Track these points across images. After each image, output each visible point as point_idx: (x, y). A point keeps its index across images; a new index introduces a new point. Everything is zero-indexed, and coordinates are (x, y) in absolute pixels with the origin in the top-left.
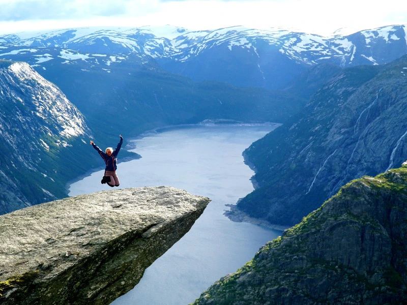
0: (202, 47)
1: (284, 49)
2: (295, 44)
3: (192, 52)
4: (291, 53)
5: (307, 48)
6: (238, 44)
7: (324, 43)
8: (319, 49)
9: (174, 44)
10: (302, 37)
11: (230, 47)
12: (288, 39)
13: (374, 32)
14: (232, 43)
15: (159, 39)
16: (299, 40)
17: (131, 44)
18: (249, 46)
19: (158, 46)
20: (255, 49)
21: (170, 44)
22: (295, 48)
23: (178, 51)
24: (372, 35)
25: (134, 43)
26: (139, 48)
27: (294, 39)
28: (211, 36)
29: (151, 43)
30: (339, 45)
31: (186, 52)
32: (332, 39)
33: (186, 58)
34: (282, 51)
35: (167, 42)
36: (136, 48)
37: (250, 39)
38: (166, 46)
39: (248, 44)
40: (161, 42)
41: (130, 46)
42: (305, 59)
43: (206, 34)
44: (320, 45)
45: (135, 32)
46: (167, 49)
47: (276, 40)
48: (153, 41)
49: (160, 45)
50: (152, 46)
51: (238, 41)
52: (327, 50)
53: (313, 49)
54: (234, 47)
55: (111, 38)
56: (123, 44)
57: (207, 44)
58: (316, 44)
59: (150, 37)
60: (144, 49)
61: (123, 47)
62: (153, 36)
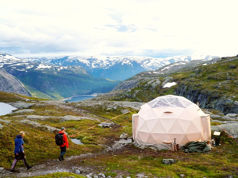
0: (113, 64)
1: (143, 65)
2: (148, 63)
3: (110, 66)
4: (146, 66)
5: (152, 65)
6: (126, 63)
7: (159, 63)
8: (157, 65)
9: (105, 62)
10: (151, 60)
11: (123, 64)
12: (145, 61)
13: (179, 58)
14: (124, 62)
15: (99, 60)
16: (150, 61)
17: (87, 62)
18: (130, 64)
19: (98, 63)
20: (132, 65)
21: (103, 62)
22: (147, 64)
23: (105, 65)
24: (178, 59)
25: (88, 62)
26: (90, 63)
27: (148, 61)
28: (118, 60)
29: (95, 62)
30: (165, 63)
31: (108, 65)
32: (163, 61)
33: (107, 68)
34: (142, 65)
35: (102, 61)
36: (89, 64)
37: (130, 61)
38: (101, 63)
39: (129, 63)
40: (99, 61)
41: (86, 63)
42: (151, 69)
43: (116, 58)
44: (158, 63)
45: (90, 58)
46: (101, 64)
47: (140, 61)
48: (96, 61)
49: (99, 63)
50: (95, 63)
51: (126, 62)
52: (160, 65)
53: (155, 65)
54: (124, 64)
55: (79, 60)
56: (83, 62)
57: (115, 62)
58: (156, 63)
59: (95, 60)
60: (92, 64)
61: (83, 63)
62: (97, 59)
